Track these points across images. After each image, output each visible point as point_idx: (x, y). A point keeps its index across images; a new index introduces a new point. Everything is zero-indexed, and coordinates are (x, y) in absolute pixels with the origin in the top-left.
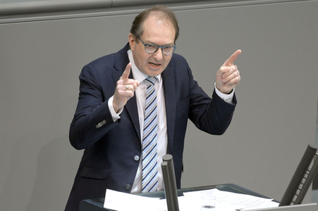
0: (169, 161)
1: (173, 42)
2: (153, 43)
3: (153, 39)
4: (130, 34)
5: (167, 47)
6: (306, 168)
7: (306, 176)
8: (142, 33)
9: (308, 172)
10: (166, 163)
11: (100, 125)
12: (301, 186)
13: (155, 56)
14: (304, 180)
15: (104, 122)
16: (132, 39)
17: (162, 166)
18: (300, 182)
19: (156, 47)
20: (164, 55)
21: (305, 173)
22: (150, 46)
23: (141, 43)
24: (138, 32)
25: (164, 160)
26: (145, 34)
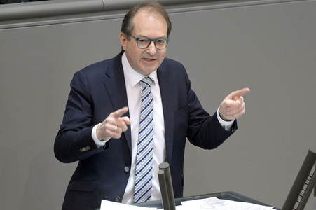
0: (166, 170)
1: (166, 35)
2: (145, 37)
3: (145, 33)
4: (121, 33)
5: (160, 41)
6: (307, 174)
7: (307, 182)
8: (133, 28)
9: (309, 178)
10: (162, 172)
11: (84, 149)
12: (302, 193)
13: (148, 51)
14: (305, 187)
15: (88, 148)
16: (123, 38)
17: (159, 175)
18: (301, 188)
19: (149, 41)
20: (157, 49)
21: (306, 179)
22: (142, 41)
23: (132, 39)
24: (129, 28)
25: (160, 169)
26: (136, 29)
